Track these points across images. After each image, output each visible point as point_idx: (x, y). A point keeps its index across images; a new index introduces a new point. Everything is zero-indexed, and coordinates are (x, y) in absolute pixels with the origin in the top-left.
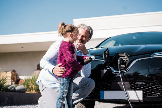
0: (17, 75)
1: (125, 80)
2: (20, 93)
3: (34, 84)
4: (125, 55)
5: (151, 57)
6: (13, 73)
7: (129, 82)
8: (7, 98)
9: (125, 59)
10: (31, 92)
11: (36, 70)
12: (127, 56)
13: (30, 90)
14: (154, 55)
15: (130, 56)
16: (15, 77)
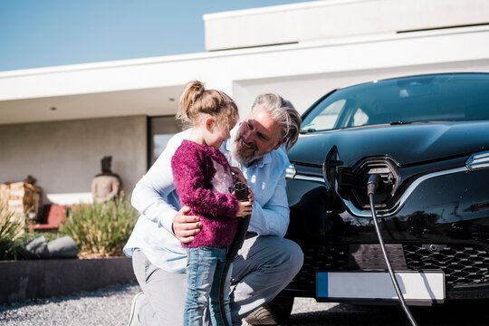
0: (41, 193)
1: (390, 238)
2: (61, 262)
3: (99, 228)
4: (388, 164)
5: (465, 169)
6: (30, 186)
7: (400, 246)
8: (27, 280)
9: (387, 174)
10: (93, 252)
11: (98, 176)
12: (394, 165)
13: (88, 245)
14: (475, 162)
15: (403, 166)
16: (37, 197)
